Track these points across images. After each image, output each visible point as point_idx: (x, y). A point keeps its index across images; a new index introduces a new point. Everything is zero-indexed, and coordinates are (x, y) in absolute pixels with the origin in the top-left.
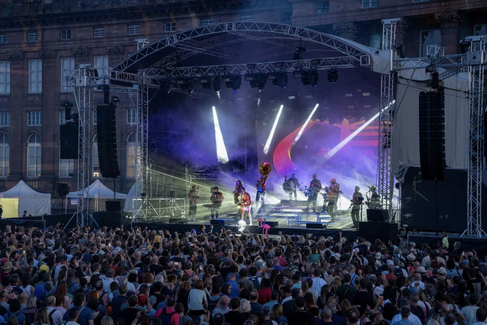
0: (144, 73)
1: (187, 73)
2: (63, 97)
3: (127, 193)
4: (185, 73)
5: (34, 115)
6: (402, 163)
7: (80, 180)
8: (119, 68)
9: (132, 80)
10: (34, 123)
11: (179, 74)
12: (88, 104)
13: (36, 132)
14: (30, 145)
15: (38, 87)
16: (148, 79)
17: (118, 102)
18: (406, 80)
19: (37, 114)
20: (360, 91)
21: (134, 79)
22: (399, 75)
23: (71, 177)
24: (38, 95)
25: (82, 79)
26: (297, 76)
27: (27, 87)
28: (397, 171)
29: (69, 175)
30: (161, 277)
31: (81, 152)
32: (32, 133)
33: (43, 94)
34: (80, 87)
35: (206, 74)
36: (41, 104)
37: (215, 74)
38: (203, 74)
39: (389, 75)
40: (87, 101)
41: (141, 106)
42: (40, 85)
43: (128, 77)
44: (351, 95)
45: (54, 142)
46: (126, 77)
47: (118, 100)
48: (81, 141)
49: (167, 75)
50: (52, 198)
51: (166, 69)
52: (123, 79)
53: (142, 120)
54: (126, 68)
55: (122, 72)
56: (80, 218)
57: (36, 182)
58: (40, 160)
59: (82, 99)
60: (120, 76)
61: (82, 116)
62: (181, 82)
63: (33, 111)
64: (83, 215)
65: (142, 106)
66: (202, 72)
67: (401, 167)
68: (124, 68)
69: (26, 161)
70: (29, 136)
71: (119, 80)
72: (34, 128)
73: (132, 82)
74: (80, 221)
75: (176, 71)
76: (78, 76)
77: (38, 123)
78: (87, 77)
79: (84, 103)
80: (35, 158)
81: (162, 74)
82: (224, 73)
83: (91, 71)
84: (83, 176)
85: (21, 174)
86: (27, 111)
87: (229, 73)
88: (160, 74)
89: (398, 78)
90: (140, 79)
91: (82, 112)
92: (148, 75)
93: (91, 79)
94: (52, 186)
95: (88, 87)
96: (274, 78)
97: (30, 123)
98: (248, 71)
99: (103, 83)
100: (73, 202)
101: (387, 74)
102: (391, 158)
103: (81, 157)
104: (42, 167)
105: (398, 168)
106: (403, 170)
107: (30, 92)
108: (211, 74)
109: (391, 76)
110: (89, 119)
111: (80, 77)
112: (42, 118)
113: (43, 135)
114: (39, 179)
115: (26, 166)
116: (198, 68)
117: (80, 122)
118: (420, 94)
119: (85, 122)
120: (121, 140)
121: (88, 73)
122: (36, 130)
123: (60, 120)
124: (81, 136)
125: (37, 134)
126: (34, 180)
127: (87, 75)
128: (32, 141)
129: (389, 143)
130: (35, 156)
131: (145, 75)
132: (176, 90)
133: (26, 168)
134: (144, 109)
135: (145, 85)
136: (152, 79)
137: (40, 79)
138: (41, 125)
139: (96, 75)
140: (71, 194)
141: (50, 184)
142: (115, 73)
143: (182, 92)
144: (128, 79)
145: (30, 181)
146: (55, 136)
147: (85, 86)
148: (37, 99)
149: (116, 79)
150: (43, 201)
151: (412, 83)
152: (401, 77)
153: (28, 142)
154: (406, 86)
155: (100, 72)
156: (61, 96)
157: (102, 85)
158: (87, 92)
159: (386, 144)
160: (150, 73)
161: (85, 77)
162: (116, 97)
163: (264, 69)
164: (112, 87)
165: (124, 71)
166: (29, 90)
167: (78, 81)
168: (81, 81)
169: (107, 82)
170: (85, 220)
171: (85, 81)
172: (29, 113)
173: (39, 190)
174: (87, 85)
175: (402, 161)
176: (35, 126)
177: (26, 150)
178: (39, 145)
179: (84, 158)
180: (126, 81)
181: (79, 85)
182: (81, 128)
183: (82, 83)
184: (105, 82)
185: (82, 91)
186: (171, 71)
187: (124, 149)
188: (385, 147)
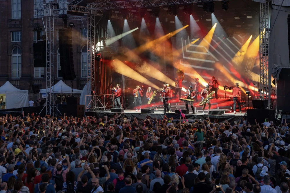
0: (91, 6)
1: (121, 5)
2: (35, 21)
3: (82, 89)
4: (120, 6)
5: (16, 34)
6: (276, 66)
7: (48, 82)
8: (74, 3)
9: (83, 11)
10: (16, 40)
11: (116, 6)
12: (53, 28)
13: (17, 46)
14: (13, 55)
15: (18, 14)
16: (94, 10)
17: (73, 27)
18: (278, 7)
19: (18, 34)
20: (245, 14)
21: (84, 10)
22: (272, 3)
23: (42, 78)
24: (18, 20)
25: (48, 11)
26: (199, 6)
27: (11, 14)
28: (273, 72)
29: (41, 77)
30: (105, 158)
31: (48, 63)
32: (14, 47)
33: (21, 19)
34: (47, 16)
35: (135, 6)
36: (21, 26)
37: (141, 5)
38: (133, 6)
39: (265, 3)
40: (52, 26)
41: (89, 29)
42: (20, 13)
43: (80, 9)
44: (238, 18)
45: (30, 52)
46: (79, 9)
47: (74, 25)
48: (48, 54)
49: (107, 8)
50: (29, 93)
51: (107, 3)
52: (76, 10)
53: (91, 38)
54: (79, 3)
55: (76, 6)
56: (49, 109)
57: (18, 82)
58: (20, 66)
59: (48, 25)
60: (75, 9)
61: (49, 36)
62: (118, 12)
63: (15, 31)
64: (50, 107)
65: (91, 29)
66: (132, 5)
67: (276, 68)
68: (77, 3)
69: (11, 67)
70: (12, 49)
71: (74, 11)
72: (16, 43)
73: (83, 12)
74: (49, 111)
75: (114, 4)
76: (45, 8)
77: (18, 40)
78: (52, 9)
79: (50, 28)
80: (17, 64)
81: (104, 7)
82: (148, 5)
83: (54, 5)
84: (50, 79)
85: (7, 76)
86: (11, 32)
87: (151, 5)
88: (103, 7)
89: (272, 5)
90: (88, 10)
91: (48, 35)
92: (94, 7)
93: (55, 10)
94: (29, 84)
95: (52, 16)
96: (183, 8)
97: (13, 40)
98: (165, 4)
99: (62, 14)
100: (44, 96)
101: (264, 2)
102: (269, 63)
103: (48, 66)
104: (22, 70)
105: (274, 70)
106: (278, 71)
107: (12, 18)
108: (139, 6)
109: (267, 4)
110: (54, 39)
111: (47, 9)
112: (22, 36)
113: (22, 49)
114: (20, 80)
115: (11, 70)
116: (130, 2)
117: (47, 41)
118: (288, 16)
119: (51, 41)
120: (77, 51)
121: (52, 7)
122: (17, 44)
123: (34, 37)
124: (48, 51)
125: (18, 48)
126: (17, 80)
127: (52, 8)
128: (15, 52)
129: (267, 52)
130: (17, 63)
131: (92, 7)
132: (114, 17)
133: (11, 72)
134: (92, 32)
135: (92, 15)
136: (98, 10)
137: (20, 8)
138: (21, 41)
139: (58, 7)
140: (42, 91)
141: (28, 83)
142: (71, 6)
143: (118, 18)
144: (80, 11)
145: (14, 81)
146: (30, 49)
147: (50, 15)
148: (18, 23)
149: (72, 10)
150: (23, 95)
151: (282, 9)
152: (274, 5)
153: (12, 53)
154: (278, 11)
155: (61, 6)
156: (35, 20)
157: (62, 15)
158: (52, 20)
159: (265, 52)
160: (95, 6)
161: (50, 9)
162: (72, 23)
163: (176, 1)
164: (69, 16)
165: (77, 5)
166: (12, 17)
167: (45, 12)
168: (47, 12)
169: (66, 13)
170: (52, 111)
171: (50, 13)
172: (12, 33)
173: (20, 88)
174: (51, 15)
175: (277, 64)
176: (17, 42)
177: (11, 59)
178: (19, 55)
179: (50, 66)
180: (79, 12)
181: (46, 15)
182: (48, 45)
183: (48, 13)
184: (64, 13)
185: (48, 19)
186: (110, 4)
187: (79, 57)
188: (264, 55)
